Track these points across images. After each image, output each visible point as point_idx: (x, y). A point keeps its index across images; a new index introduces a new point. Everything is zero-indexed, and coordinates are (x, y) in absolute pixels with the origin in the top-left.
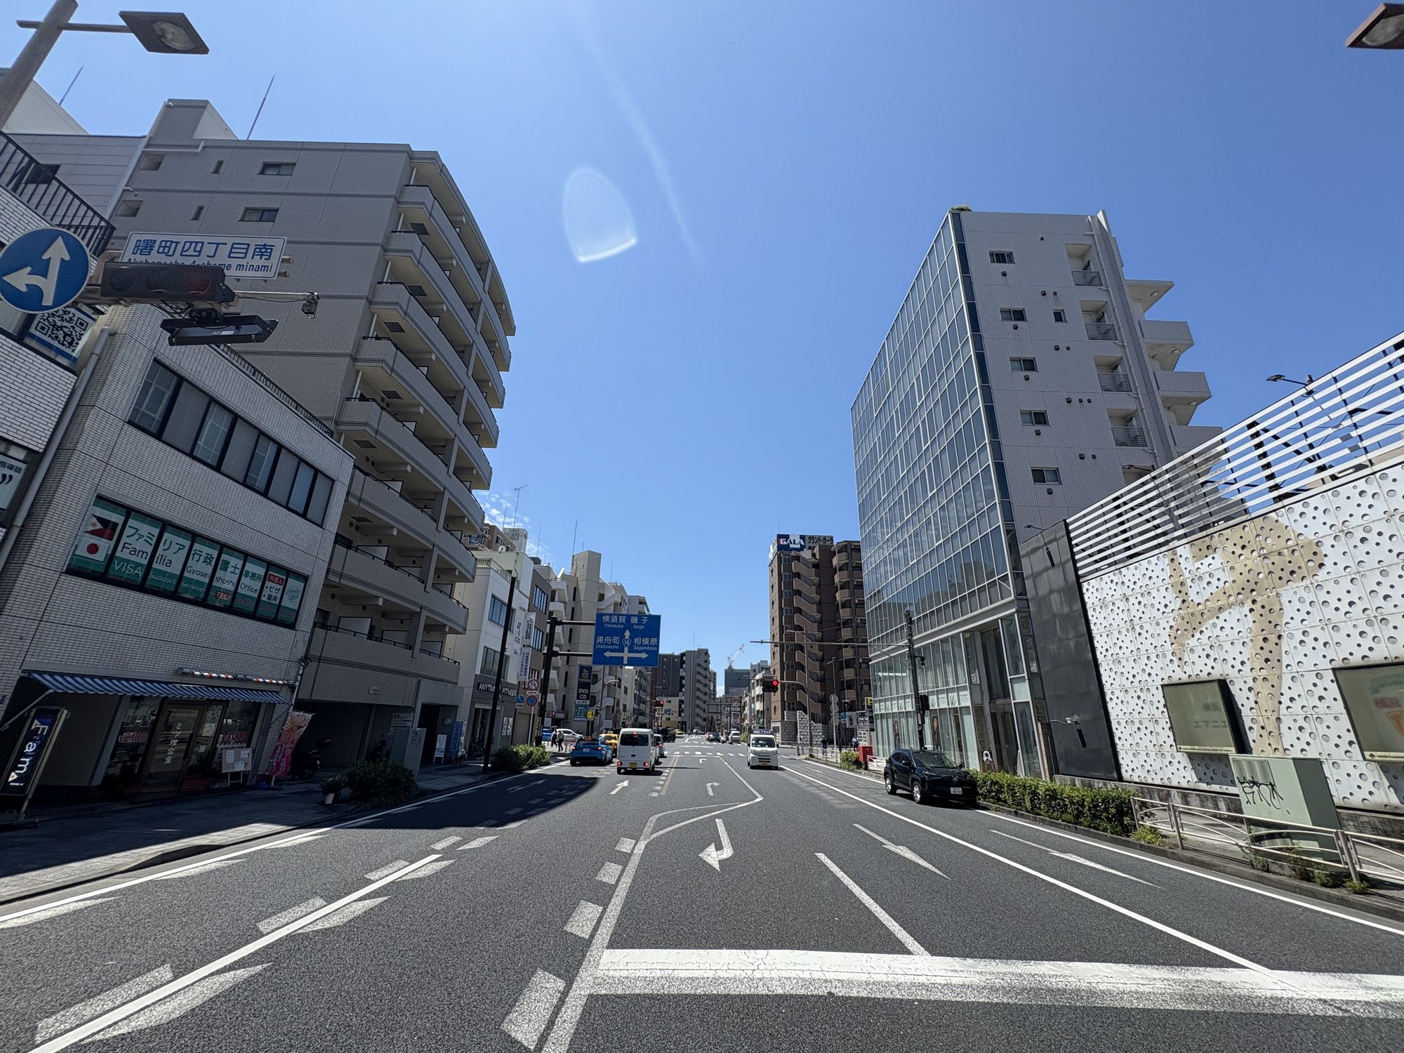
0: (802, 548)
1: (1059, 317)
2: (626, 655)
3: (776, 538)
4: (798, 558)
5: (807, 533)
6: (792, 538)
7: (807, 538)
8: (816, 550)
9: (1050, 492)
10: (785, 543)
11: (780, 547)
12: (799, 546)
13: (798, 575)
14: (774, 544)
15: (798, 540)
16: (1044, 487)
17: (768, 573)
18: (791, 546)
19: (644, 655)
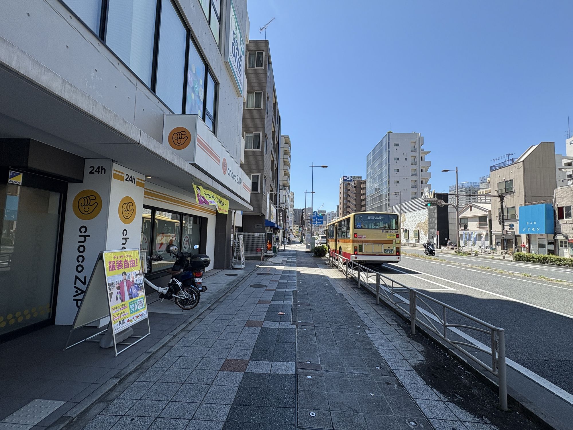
0: (351, 180)
1: (406, 159)
2: (317, 222)
3: (343, 177)
4: (349, 184)
5: (353, 175)
6: (348, 177)
7: (353, 177)
8: (356, 182)
9: (397, 197)
10: (346, 179)
11: (344, 180)
12: (350, 180)
13: (349, 190)
14: (342, 179)
15: (350, 178)
16: (396, 196)
17: (339, 188)
18: (348, 180)
19: (320, 222)
